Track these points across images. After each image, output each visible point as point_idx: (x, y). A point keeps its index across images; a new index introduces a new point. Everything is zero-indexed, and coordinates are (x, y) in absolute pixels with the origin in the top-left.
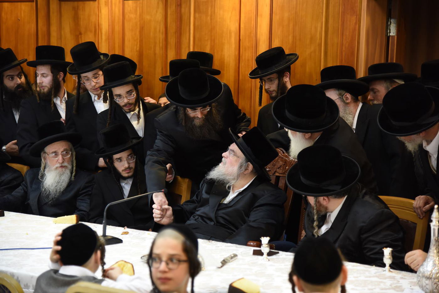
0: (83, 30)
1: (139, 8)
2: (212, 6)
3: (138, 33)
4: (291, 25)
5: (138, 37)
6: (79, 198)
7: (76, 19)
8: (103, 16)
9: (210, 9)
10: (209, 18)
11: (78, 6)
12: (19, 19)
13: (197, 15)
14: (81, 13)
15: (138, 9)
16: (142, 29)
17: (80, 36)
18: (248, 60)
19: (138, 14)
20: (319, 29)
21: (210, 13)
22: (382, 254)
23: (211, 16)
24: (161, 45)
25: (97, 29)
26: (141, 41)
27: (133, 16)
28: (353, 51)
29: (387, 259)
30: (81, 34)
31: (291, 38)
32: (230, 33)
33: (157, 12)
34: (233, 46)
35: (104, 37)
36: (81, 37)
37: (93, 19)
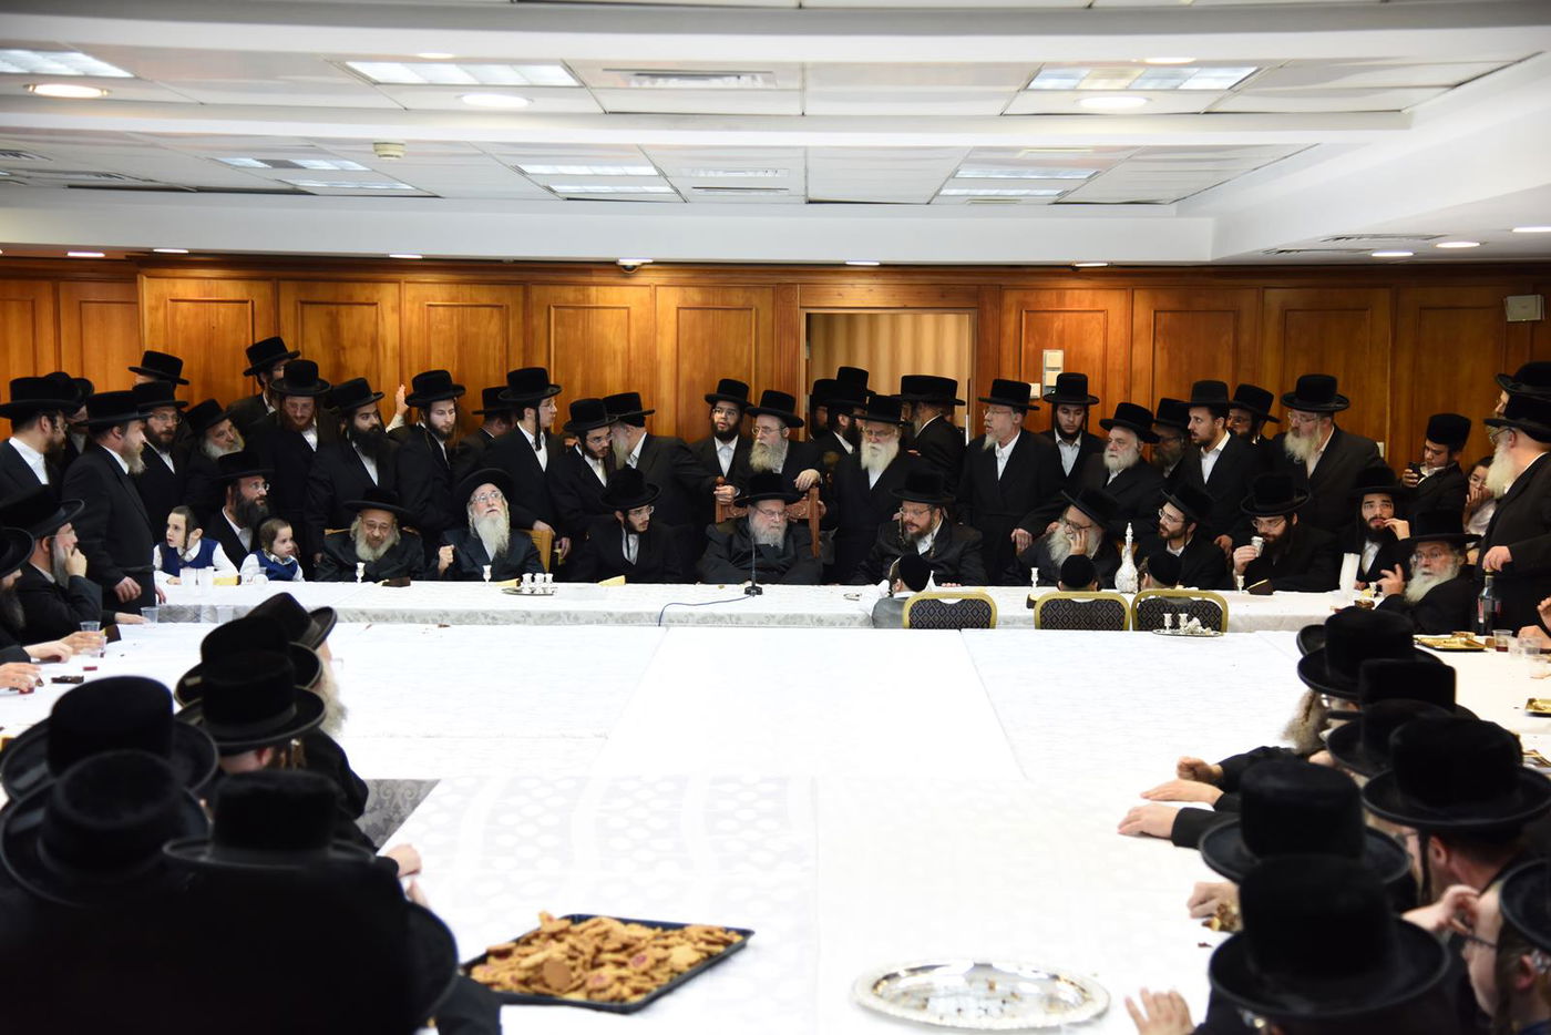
0: (346, 343)
1: (458, 319)
2: (584, 321)
3: (455, 348)
4: (707, 347)
5: (456, 355)
6: (530, 562)
7: (334, 328)
8: (388, 326)
9: (580, 323)
10: (579, 333)
11: (337, 313)
12: (215, 325)
13: (559, 329)
14: (344, 322)
15: (455, 318)
16: (462, 344)
17: (341, 352)
18: (643, 386)
19: (455, 322)
20: (746, 349)
21: (580, 327)
22: (1031, 573)
23: (583, 331)
24: (497, 364)
25: (375, 344)
26: (461, 360)
27: (445, 327)
28: (793, 379)
29: (1035, 578)
30: (344, 348)
31: (707, 360)
32: (615, 353)
33: (490, 322)
34: (620, 369)
35: (389, 353)
36: (344, 354)
37: (369, 328)
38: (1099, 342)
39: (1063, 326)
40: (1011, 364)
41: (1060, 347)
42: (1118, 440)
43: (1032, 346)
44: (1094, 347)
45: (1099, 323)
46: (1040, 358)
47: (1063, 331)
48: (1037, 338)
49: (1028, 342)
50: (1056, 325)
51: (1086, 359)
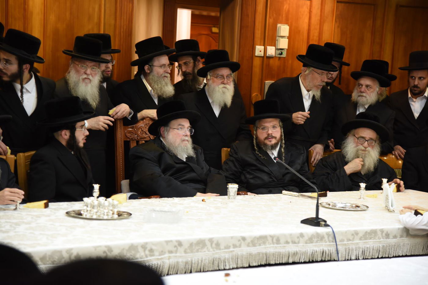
38: (307, 20)
39: (289, 9)
40: (260, 32)
41: (286, 23)
42: (367, 86)
43: (271, 20)
44: (304, 24)
45: (308, 9)
46: (275, 29)
47: (289, 11)
48: (275, 15)
49: (270, 17)
50: (285, 7)
51: (299, 31)
